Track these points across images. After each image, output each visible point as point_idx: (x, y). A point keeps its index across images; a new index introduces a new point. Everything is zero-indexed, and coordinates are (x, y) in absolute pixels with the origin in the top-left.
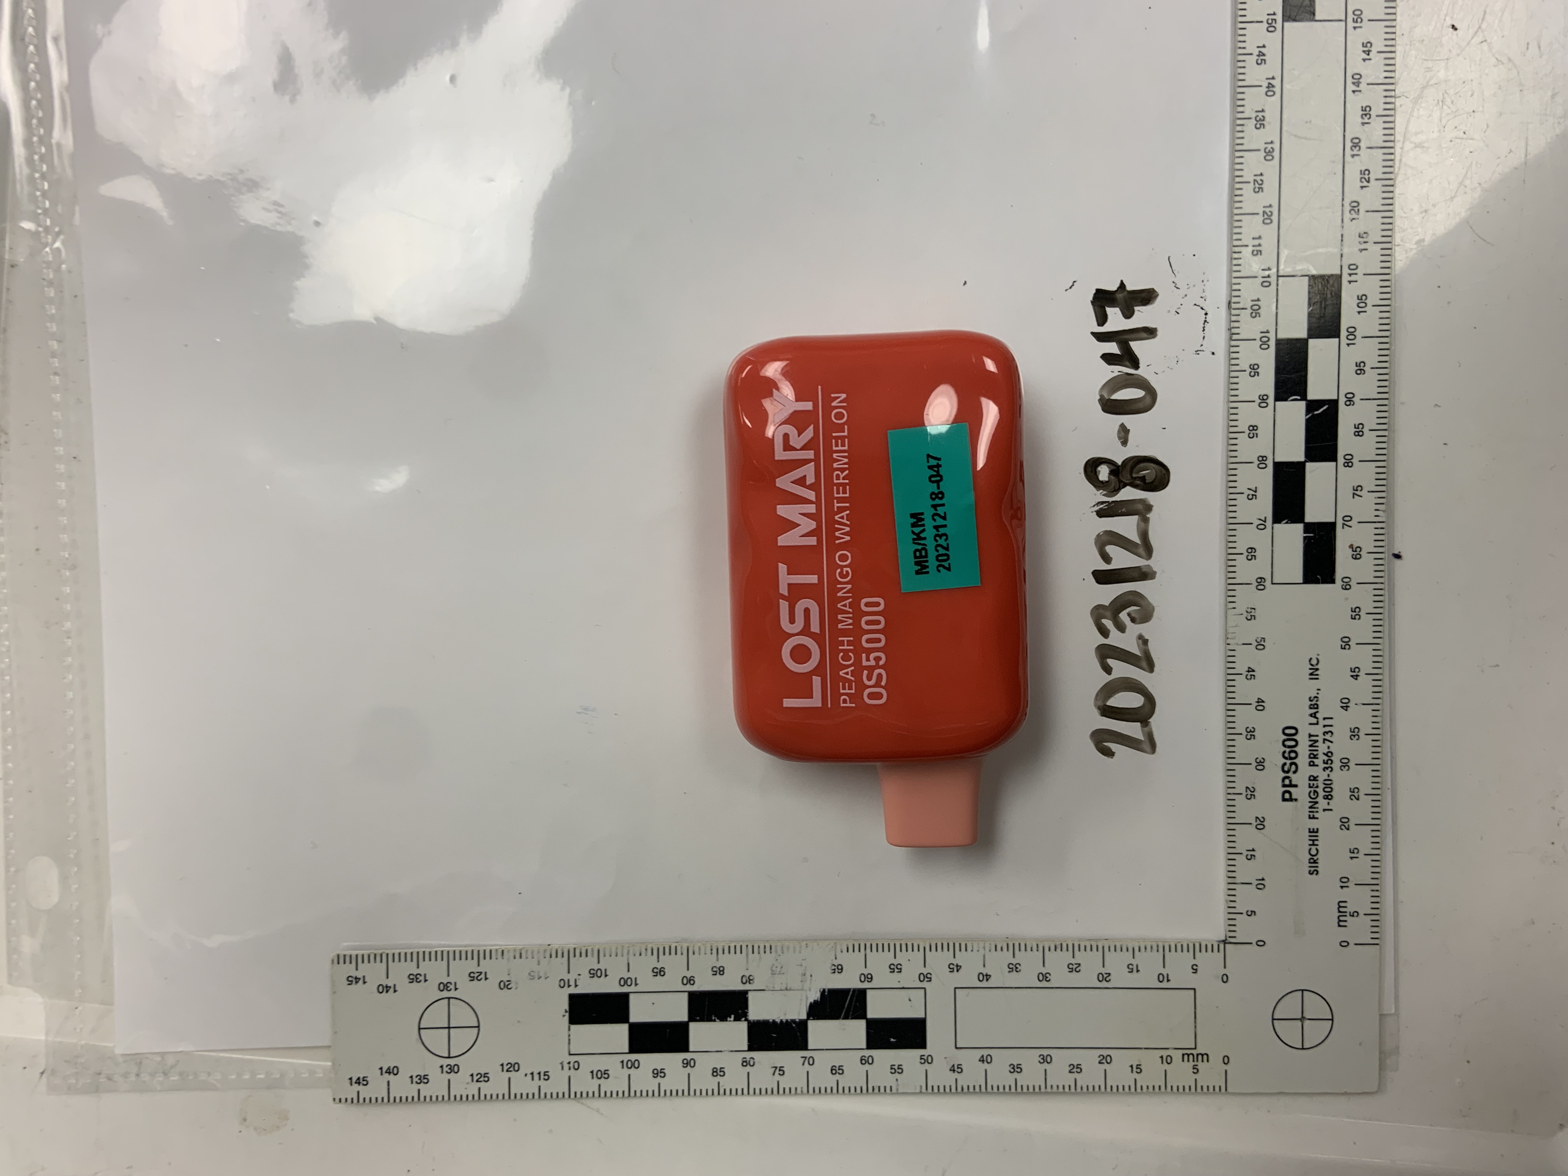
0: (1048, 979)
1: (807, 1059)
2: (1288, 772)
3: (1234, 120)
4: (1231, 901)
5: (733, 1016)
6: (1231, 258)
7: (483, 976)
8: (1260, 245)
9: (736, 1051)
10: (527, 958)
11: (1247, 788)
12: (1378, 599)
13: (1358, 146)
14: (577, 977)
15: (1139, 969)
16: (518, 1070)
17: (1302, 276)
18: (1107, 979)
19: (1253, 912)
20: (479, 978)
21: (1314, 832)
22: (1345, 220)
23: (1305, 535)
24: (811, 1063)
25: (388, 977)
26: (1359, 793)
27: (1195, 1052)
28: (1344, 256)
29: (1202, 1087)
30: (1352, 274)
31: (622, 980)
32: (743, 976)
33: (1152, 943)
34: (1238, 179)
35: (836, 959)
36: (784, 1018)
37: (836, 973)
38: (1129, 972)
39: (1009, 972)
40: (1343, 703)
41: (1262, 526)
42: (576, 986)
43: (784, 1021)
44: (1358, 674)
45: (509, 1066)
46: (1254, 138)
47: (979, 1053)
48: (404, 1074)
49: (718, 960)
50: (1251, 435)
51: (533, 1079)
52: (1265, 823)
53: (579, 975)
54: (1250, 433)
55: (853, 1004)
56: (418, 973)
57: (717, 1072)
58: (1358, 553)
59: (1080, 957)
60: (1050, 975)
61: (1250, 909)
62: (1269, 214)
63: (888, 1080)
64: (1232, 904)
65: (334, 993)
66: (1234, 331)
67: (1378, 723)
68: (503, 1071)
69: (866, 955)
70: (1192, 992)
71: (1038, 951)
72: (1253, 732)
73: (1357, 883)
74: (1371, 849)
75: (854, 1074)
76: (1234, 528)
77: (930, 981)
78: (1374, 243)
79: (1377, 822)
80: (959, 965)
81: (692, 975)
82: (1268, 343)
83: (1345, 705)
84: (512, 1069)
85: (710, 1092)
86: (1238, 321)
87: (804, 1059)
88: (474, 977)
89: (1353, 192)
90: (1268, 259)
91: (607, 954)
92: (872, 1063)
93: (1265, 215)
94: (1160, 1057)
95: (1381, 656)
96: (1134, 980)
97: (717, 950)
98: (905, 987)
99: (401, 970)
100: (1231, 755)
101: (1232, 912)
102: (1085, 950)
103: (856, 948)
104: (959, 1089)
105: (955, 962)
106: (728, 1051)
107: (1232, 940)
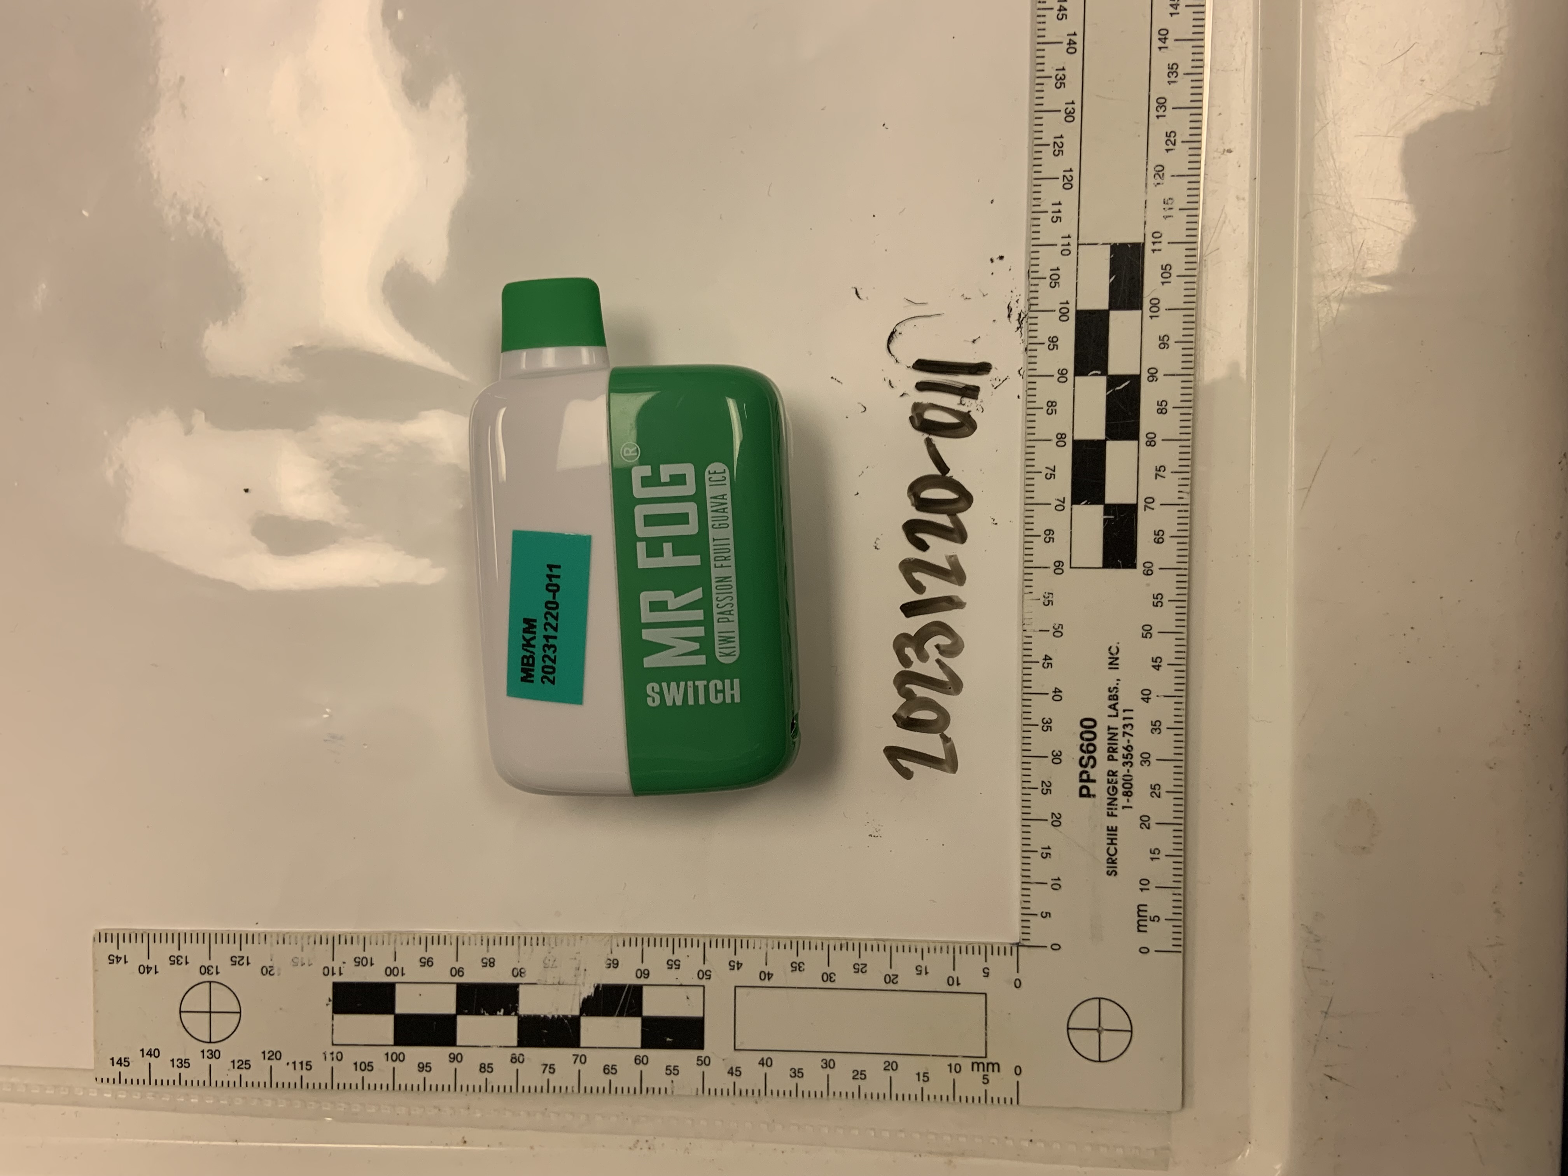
0: (832, 980)
1: (579, 1058)
2: (1086, 766)
3: (1034, 79)
4: (1025, 902)
5: (502, 1010)
6: (1031, 225)
7: (245, 960)
8: (1059, 211)
9: (505, 1047)
10: (290, 944)
11: (1043, 782)
12: (1184, 584)
13: (1163, 106)
14: (342, 965)
15: (928, 971)
16: (280, 1059)
17: (1103, 244)
18: (895, 981)
19: (1048, 914)
20: (241, 963)
21: (1112, 830)
22: (1149, 185)
23: (1106, 517)
24: (583, 1060)
25: (148, 958)
26: (1160, 790)
27: (985, 1061)
28: (1147, 223)
29: (992, 1098)
30: (1156, 242)
31: (388, 971)
32: (515, 968)
33: (942, 944)
34: (1037, 142)
35: (612, 953)
36: (556, 1014)
37: (612, 968)
38: (917, 974)
39: (792, 971)
40: (1143, 694)
41: (1060, 506)
42: (341, 974)
43: (556, 1016)
44: (1160, 664)
45: (271, 1053)
46: (1055, 98)
47: (759, 1056)
48: (163, 1060)
49: (488, 951)
50: (1050, 411)
51: (295, 1069)
52: (1060, 820)
53: (344, 963)
54: (1048, 409)
55: (628, 1001)
56: (179, 954)
57: (485, 1068)
58: (1160, 536)
59: (867, 956)
60: (835, 975)
61: (1045, 911)
62: (1070, 178)
63: (664, 1081)
64: (1026, 905)
65: (95, 971)
66: (1033, 301)
67: (1181, 716)
68: (264, 1059)
69: (642, 950)
70: (984, 996)
71: (822, 949)
72: (1050, 723)
73: (1157, 886)
74: (1174, 849)
75: (628, 1074)
76: (1032, 509)
77: (710, 978)
78: (1180, 209)
79: (1181, 821)
80: (740, 962)
81: (461, 966)
82: (1067, 314)
83: (1146, 697)
84: (273, 1057)
85: (477, 1089)
86: (1037, 291)
87: (575, 1057)
88: (236, 961)
89: (1158, 155)
90: (1068, 226)
91: (374, 942)
92: (647, 1064)
93: (1065, 179)
94: (949, 1065)
95: (1184, 646)
96: (921, 983)
97: (488, 941)
98: (683, 984)
99: (162, 952)
100: (1027, 747)
101: (1026, 914)
102: (872, 950)
103: (633, 943)
104: (737, 1093)
105: (736, 959)
106: (497, 1047)
107: (1026, 943)
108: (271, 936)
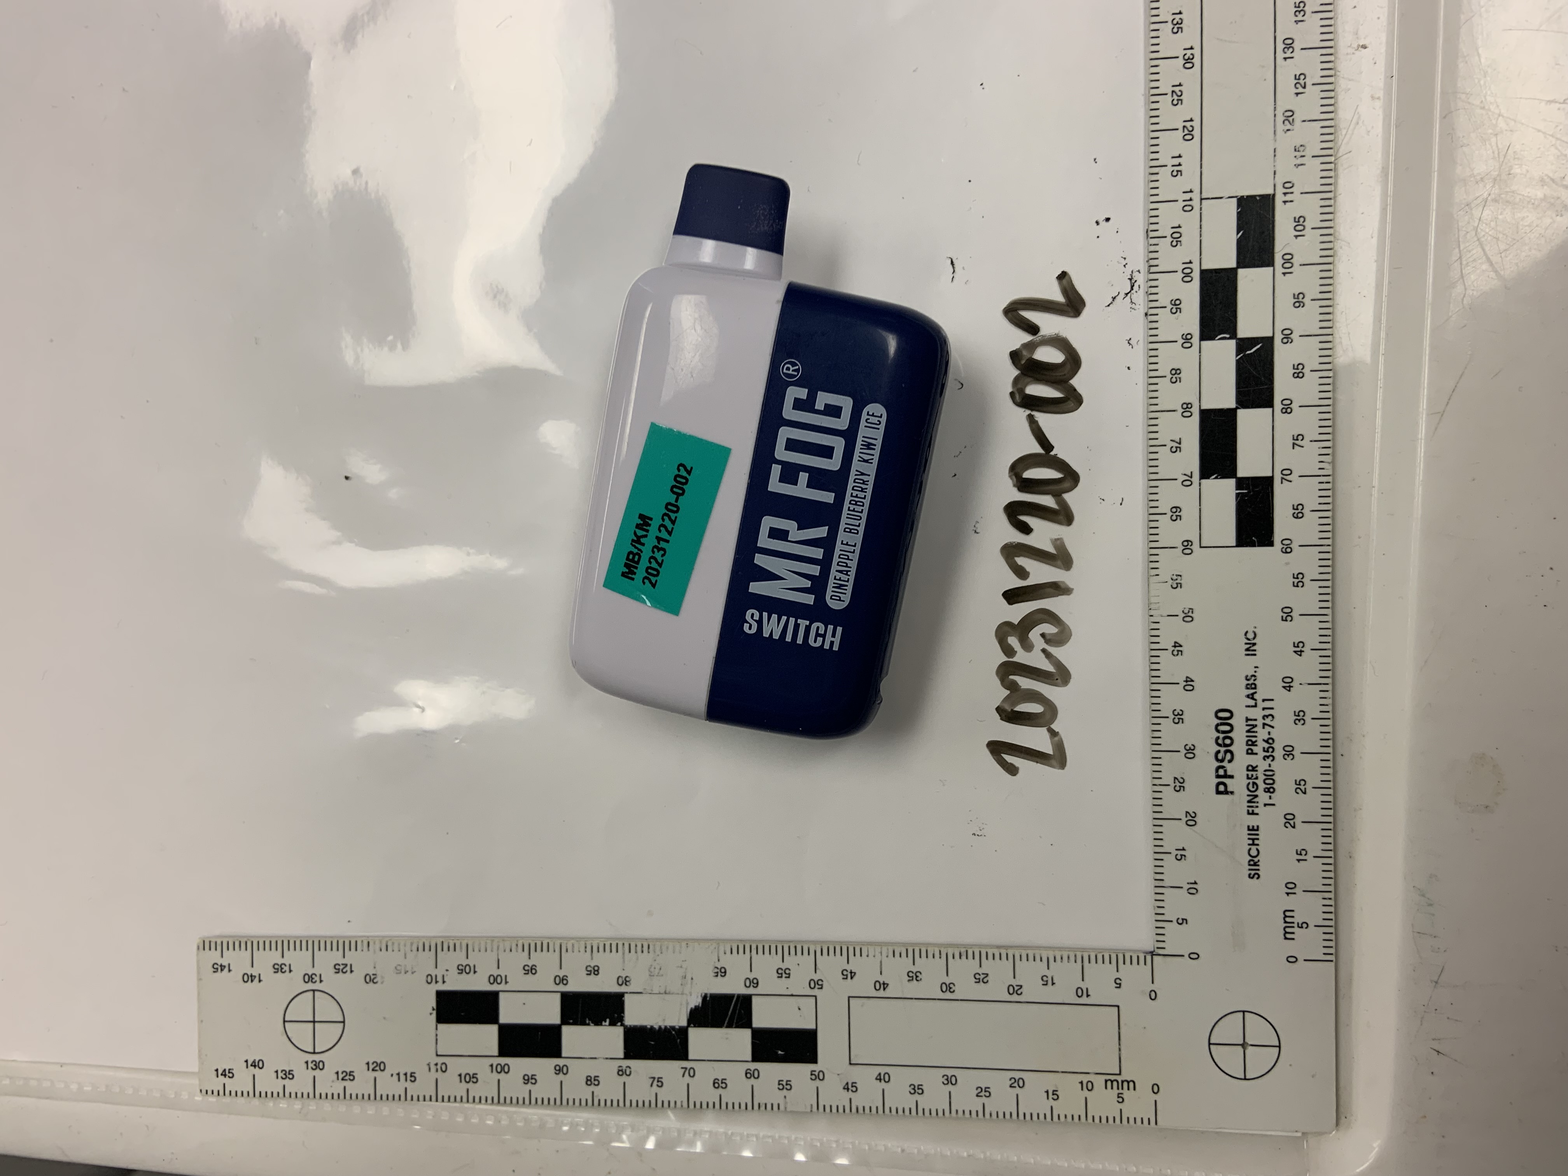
0: (952, 990)
1: (687, 1072)
2: (1222, 761)
3: (1149, 24)
4: (1158, 907)
5: (608, 1020)
6: (1150, 181)
7: (348, 968)
8: (1180, 165)
9: (611, 1059)
10: (393, 951)
11: (1175, 778)
12: (1327, 562)
13: (1290, 47)
14: (445, 973)
15: (1054, 981)
16: (384, 1070)
17: (1229, 197)
18: (1019, 992)
19: (1185, 920)
20: (344, 970)
21: (1253, 830)
22: (1278, 132)
23: (1238, 491)
24: (692, 1074)
25: (252, 966)
26: (1306, 786)
27: (1119, 1078)
28: (1277, 172)
29: (1128, 1118)
30: (1288, 193)
31: (492, 978)
32: (619, 977)
33: (1070, 953)
34: (1154, 91)
35: (719, 961)
36: (663, 1025)
37: (719, 977)
38: (1043, 985)
39: (909, 980)
40: (1285, 682)
41: (1187, 482)
42: (444, 982)
43: (663, 1027)
44: (1303, 649)
45: (375, 1064)
46: (1172, 44)
47: (876, 1071)
48: (269, 1069)
49: (592, 959)
50: (1174, 380)
51: (399, 1080)
52: (1196, 819)
53: (447, 970)
54: (1172, 378)
55: (738, 1011)
56: (283, 962)
57: (591, 1081)
58: (1299, 511)
59: (988, 966)
60: (954, 986)
61: (1180, 918)
62: (1191, 129)
63: (777, 1096)
64: (1160, 911)
65: (200, 979)
66: (1153, 262)
67: (1327, 705)
68: (368, 1070)
69: (751, 958)
70: (1117, 1008)
71: (940, 958)
72: (1182, 715)
73: (1305, 889)
74: (1323, 850)
75: (738, 1090)
76: (1157, 485)
77: (821, 988)
78: (1313, 157)
79: (1330, 819)
80: (853, 971)
81: (565, 974)
82: (1191, 275)
83: (1288, 685)
84: (377, 1068)
85: (583, 1102)
86: (1157, 252)
87: (683, 1070)
88: (339, 969)
89: (1287, 100)
90: (1189, 180)
91: (476, 949)
92: (758, 1078)
93: (1186, 130)
94: (1080, 1083)
95: (1330, 629)
96: (1049, 994)
97: (592, 947)
98: (794, 994)
99: (266, 960)
100: (1156, 741)
101: (1161, 920)
102: (994, 959)
103: (741, 950)
104: (854, 1110)
105: (849, 968)
106: (604, 1058)
107: (1161, 952)
108: (374, 943)
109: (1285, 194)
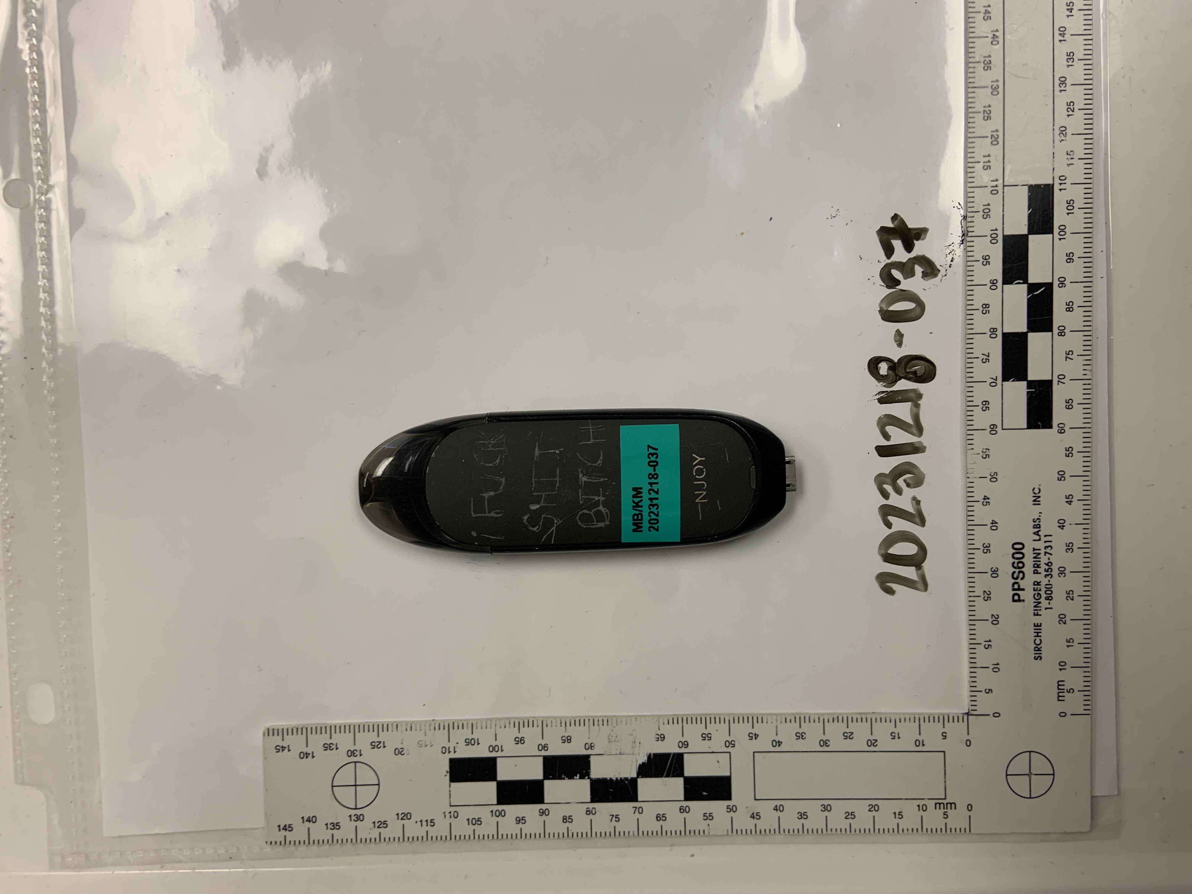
0: (827, 745)
1: (637, 810)
2: (1017, 578)
3: (967, 63)
4: (973, 682)
5: (578, 775)
6: (967, 172)
7: (382, 745)
8: (989, 162)
9: (581, 803)
10: (416, 730)
11: (984, 591)
12: (1088, 439)
13: (1064, 83)
14: (456, 745)
15: (900, 736)
16: (410, 819)
17: (1023, 185)
18: (875, 744)
19: (990, 690)
20: (379, 746)
21: (1038, 626)
22: (1056, 142)
23: (1028, 390)
24: (641, 812)
25: (307, 746)
26: (1074, 595)
27: (945, 802)
28: (1055, 169)
29: (951, 829)
30: (1062, 184)
31: (491, 748)
32: (586, 743)
33: (910, 716)
34: (970, 110)
35: (659, 729)
36: (619, 777)
37: (660, 741)
38: (892, 739)
39: (797, 739)
40: (1059, 523)
41: (993, 383)
42: (455, 752)
43: (619, 779)
44: (1072, 500)
45: (403, 815)
46: (983, 78)
47: (774, 804)
48: (321, 823)
50: (984, 312)
51: (422, 826)
52: (998, 620)
53: (457, 743)
54: (983, 310)
55: (673, 765)
56: (331, 742)
57: (566, 819)
58: (1070, 404)
59: (853, 727)
60: (829, 741)
61: (988, 688)
62: (996, 137)
63: (702, 825)
64: (974, 684)
65: (266, 758)
66: (970, 229)
67: (1088, 538)
69: (683, 727)
70: (943, 754)
71: (819, 722)
72: (988, 547)
73: (1072, 666)
74: (1084, 639)
75: (675, 821)
76: (972, 386)
77: (734, 747)
78: (1079, 159)
79: (1089, 617)
80: (757, 734)
81: (546, 743)
82: (996, 238)
83: (1062, 525)
84: (405, 817)
85: (561, 836)
86: (973, 222)
87: (634, 809)
88: (375, 745)
89: (1062, 119)
90: (995, 172)
91: (479, 727)
92: (689, 812)
93: (993, 137)
94: (917, 806)
95: (1089, 486)
96: (896, 745)
97: (565, 723)
98: (714, 751)
99: (317, 741)
100: (971, 566)
101: (974, 690)
102: (857, 722)
103: (675, 721)
104: (758, 832)
105: (754, 731)
106: (576, 803)
107: (974, 713)
108: (402, 726)
109: (1060, 184)
